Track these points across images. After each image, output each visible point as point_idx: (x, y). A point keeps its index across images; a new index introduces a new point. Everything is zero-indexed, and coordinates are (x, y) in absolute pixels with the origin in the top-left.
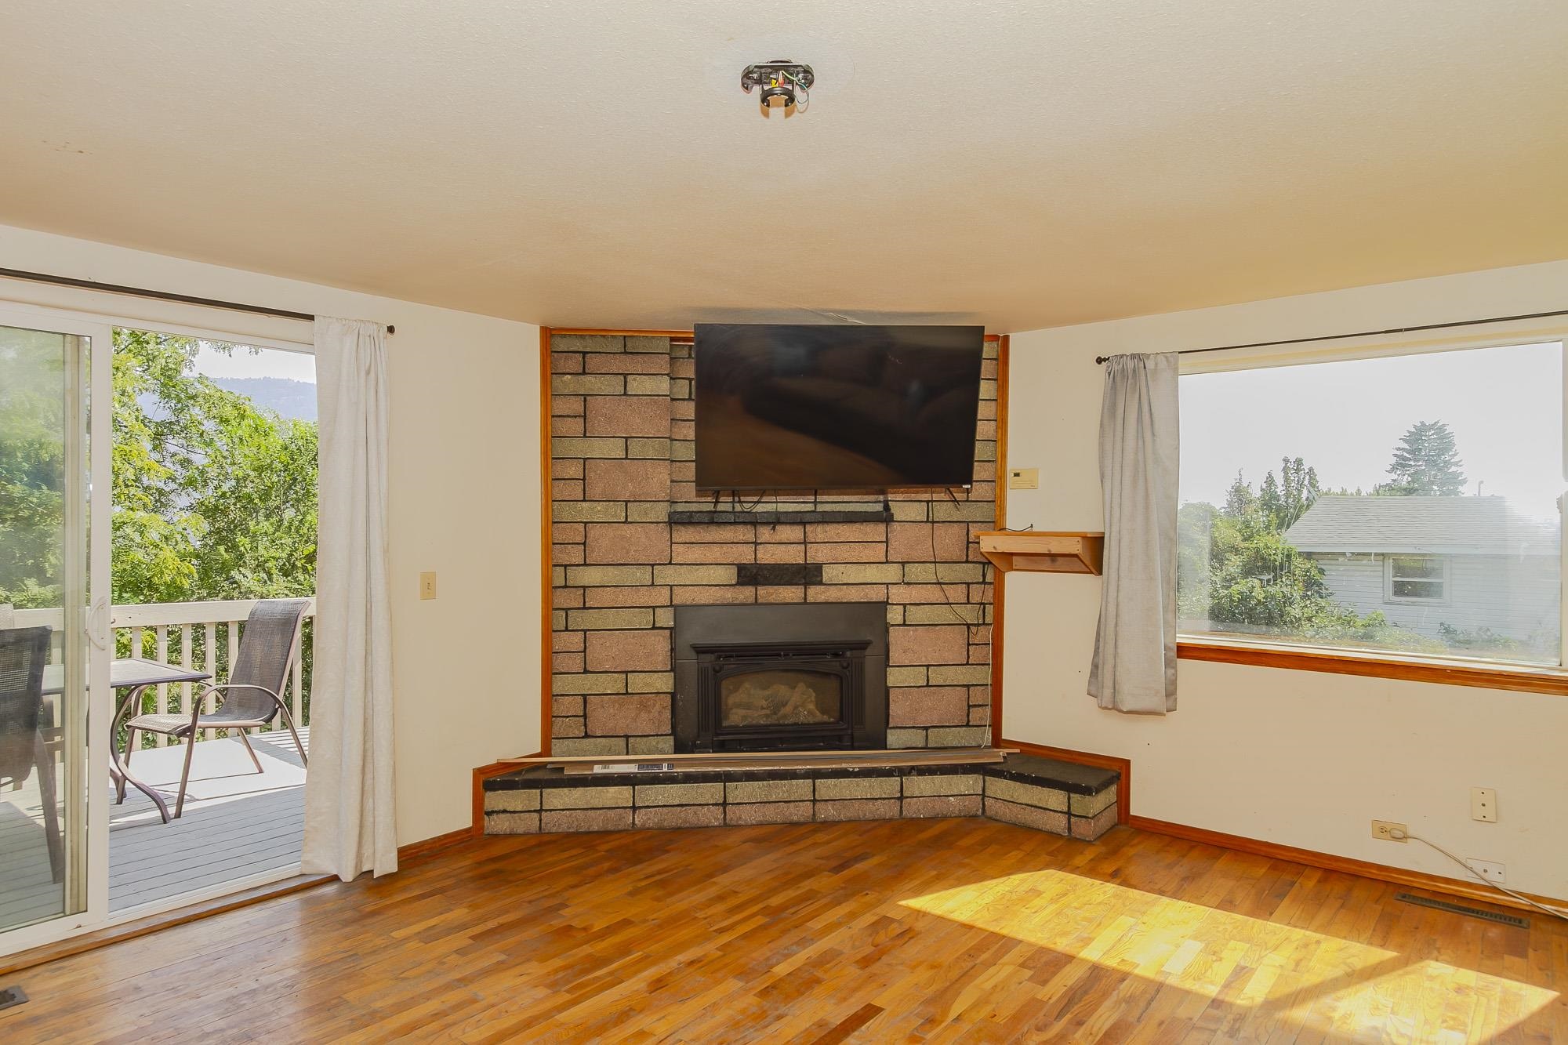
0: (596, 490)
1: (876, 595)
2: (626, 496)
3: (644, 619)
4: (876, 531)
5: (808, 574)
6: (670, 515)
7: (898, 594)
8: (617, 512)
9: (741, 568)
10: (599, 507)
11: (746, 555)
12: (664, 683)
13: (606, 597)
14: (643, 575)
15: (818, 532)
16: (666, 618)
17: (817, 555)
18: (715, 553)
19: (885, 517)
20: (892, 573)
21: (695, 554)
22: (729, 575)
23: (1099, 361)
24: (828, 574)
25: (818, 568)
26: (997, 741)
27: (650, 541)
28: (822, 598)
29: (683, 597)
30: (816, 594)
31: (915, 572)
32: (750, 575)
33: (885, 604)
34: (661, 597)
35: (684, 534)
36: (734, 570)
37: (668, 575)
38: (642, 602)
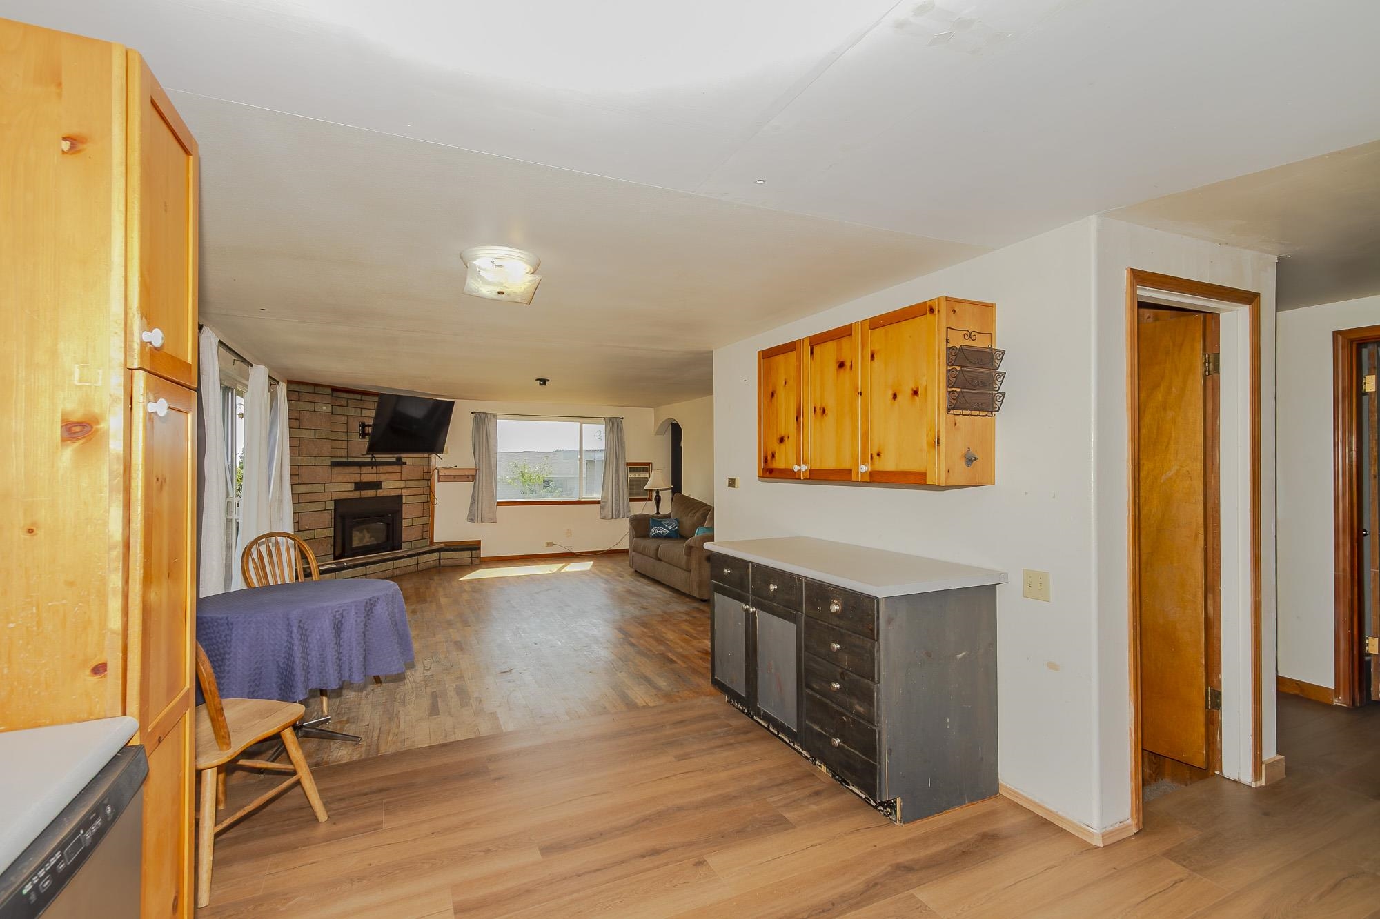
0: (304, 452)
1: (397, 493)
2: (315, 453)
3: (321, 507)
4: (397, 468)
5: (377, 485)
6: (332, 462)
7: (404, 492)
8: (311, 461)
9: (356, 484)
10: (305, 459)
11: (357, 478)
12: (330, 532)
13: (307, 498)
14: (321, 488)
15: (381, 469)
16: (331, 506)
17: (382, 477)
18: (347, 478)
19: (399, 462)
20: (401, 484)
21: (340, 478)
22: (351, 486)
23: (472, 413)
24: (384, 485)
25: (380, 482)
26: (432, 543)
27: (323, 473)
28: (382, 495)
29: (336, 496)
30: (380, 493)
31: (410, 484)
32: (359, 486)
33: (400, 497)
34: (327, 497)
35: (337, 470)
36: (353, 485)
37: (331, 487)
38: (321, 499)
